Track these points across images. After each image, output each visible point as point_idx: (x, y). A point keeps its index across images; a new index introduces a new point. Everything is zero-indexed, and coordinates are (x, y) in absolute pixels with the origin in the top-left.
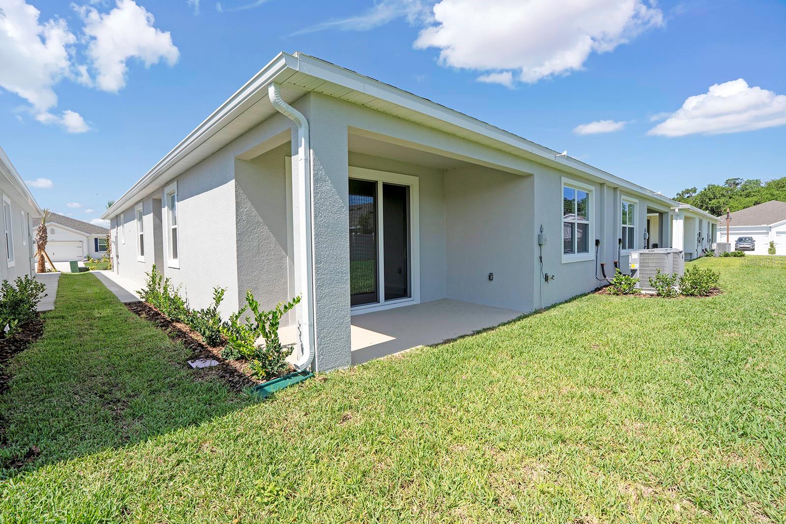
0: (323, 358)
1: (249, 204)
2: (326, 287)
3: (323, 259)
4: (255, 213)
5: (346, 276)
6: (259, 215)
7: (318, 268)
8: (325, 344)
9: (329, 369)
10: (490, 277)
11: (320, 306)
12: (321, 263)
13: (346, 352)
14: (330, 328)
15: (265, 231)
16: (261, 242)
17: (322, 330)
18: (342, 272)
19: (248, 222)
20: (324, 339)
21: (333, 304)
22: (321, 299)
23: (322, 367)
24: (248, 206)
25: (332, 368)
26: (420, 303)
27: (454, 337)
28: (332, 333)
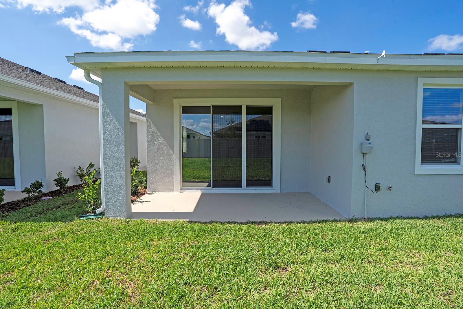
0: (108, 210)
1: (153, 126)
2: (110, 172)
3: (108, 157)
4: (156, 130)
5: (122, 167)
6: (158, 131)
7: (105, 161)
8: (109, 203)
9: (112, 217)
10: (329, 180)
11: (106, 182)
12: (107, 159)
13: (123, 210)
14: (113, 195)
15: (162, 140)
16: (160, 146)
17: (107, 195)
18: (120, 165)
19: (152, 136)
20: (109, 200)
21: (114, 182)
22: (107, 178)
23: (108, 214)
24: (153, 127)
25: (114, 217)
26: (279, 192)
27: (222, 221)
28: (114, 197)
